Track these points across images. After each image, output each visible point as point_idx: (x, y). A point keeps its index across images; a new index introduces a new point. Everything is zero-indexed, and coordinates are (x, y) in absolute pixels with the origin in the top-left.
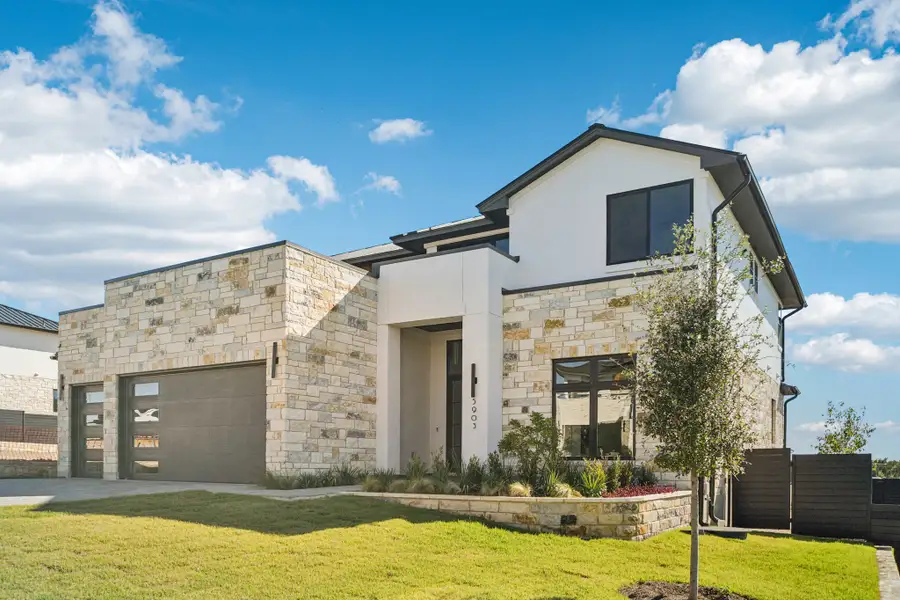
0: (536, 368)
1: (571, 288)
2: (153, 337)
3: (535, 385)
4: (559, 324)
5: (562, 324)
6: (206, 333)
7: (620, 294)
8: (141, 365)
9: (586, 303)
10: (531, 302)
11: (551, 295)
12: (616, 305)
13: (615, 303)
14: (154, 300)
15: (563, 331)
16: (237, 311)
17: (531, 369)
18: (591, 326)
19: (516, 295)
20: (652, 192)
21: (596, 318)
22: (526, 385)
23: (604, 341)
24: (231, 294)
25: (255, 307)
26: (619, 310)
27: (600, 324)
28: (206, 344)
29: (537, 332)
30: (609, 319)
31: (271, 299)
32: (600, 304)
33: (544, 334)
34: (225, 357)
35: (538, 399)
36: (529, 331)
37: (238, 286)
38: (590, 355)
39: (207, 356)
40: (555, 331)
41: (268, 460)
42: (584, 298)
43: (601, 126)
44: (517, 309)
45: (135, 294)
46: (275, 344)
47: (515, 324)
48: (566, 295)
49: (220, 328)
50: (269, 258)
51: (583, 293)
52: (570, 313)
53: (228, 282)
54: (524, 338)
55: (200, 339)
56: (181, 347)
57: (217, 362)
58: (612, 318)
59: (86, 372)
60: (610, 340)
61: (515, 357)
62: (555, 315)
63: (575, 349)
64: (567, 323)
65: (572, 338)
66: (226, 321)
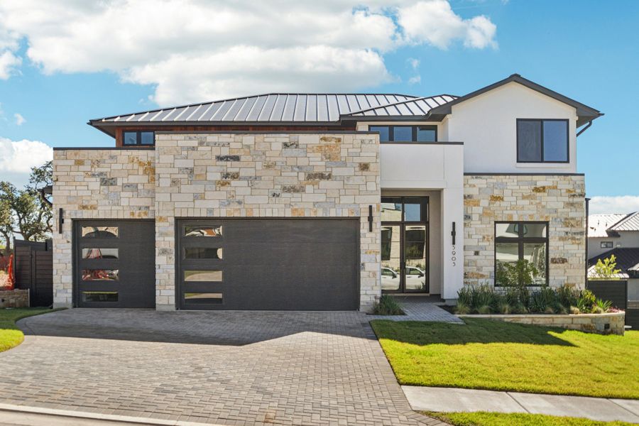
0: (484, 226)
1: (508, 177)
2: (227, 188)
3: (484, 238)
4: (500, 199)
5: (502, 199)
6: (294, 191)
7: (539, 184)
8: (211, 210)
9: (518, 187)
10: (481, 182)
11: (494, 179)
12: (537, 191)
13: (537, 190)
14: (227, 157)
15: (503, 204)
16: (329, 177)
17: (481, 226)
18: (521, 202)
19: (470, 176)
20: (545, 122)
21: (524, 198)
22: (477, 237)
23: (531, 213)
24: (323, 163)
25: (348, 178)
26: (538, 194)
27: (526, 202)
28: (293, 200)
29: (484, 203)
30: (532, 199)
31: (365, 173)
32: (527, 189)
33: (489, 204)
34: (315, 212)
35: (485, 246)
36: (479, 201)
37: (330, 158)
38: (521, 220)
39: (296, 210)
40: (498, 203)
41: (362, 292)
42: (516, 183)
43: (519, 76)
44: (470, 186)
45: (200, 148)
46: (370, 207)
47: (469, 196)
48: (504, 181)
49: (309, 188)
50: (362, 142)
51: (515, 181)
52: (507, 192)
53: (320, 154)
54: (475, 206)
55: (284, 195)
56: (263, 199)
57: (306, 216)
58: (535, 198)
59: (99, 208)
60: (535, 212)
61: (470, 218)
62: (497, 193)
63: (511, 216)
64: (505, 199)
65: (509, 208)
66: (317, 183)
